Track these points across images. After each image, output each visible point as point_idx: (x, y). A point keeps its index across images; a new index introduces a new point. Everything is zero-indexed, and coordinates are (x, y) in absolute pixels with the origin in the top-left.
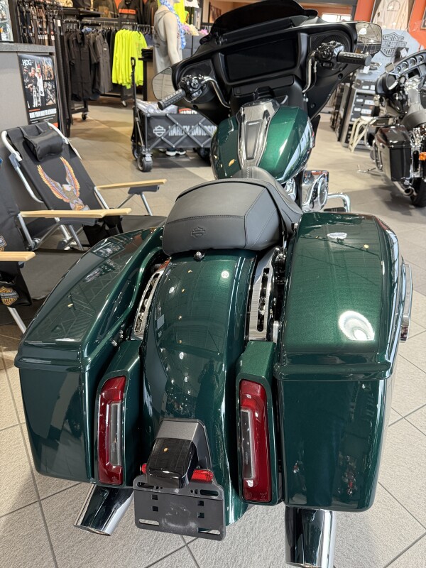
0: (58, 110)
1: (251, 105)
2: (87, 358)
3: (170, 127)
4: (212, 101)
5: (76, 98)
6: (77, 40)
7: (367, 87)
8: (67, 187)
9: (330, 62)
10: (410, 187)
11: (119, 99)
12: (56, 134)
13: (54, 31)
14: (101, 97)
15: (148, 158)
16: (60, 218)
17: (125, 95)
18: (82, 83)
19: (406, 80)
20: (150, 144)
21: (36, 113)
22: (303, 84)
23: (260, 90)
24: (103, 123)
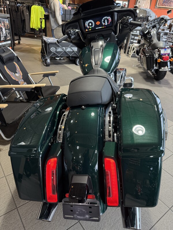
0: (11, 42)
1: (95, 42)
2: (40, 152)
3: (57, 48)
4: (78, 39)
5: (16, 35)
6: (15, 9)
7: (136, 32)
8: (17, 75)
9: (127, 25)
10: (154, 73)
11: (33, 35)
12: (12, 52)
13: (6, 6)
14: (26, 34)
15: (49, 61)
16: (16, 88)
17: (36, 33)
18: (18, 28)
19: (151, 29)
20: (49, 55)
21: (2, 43)
22: (116, 33)
23: (98, 35)
24: (28, 45)
